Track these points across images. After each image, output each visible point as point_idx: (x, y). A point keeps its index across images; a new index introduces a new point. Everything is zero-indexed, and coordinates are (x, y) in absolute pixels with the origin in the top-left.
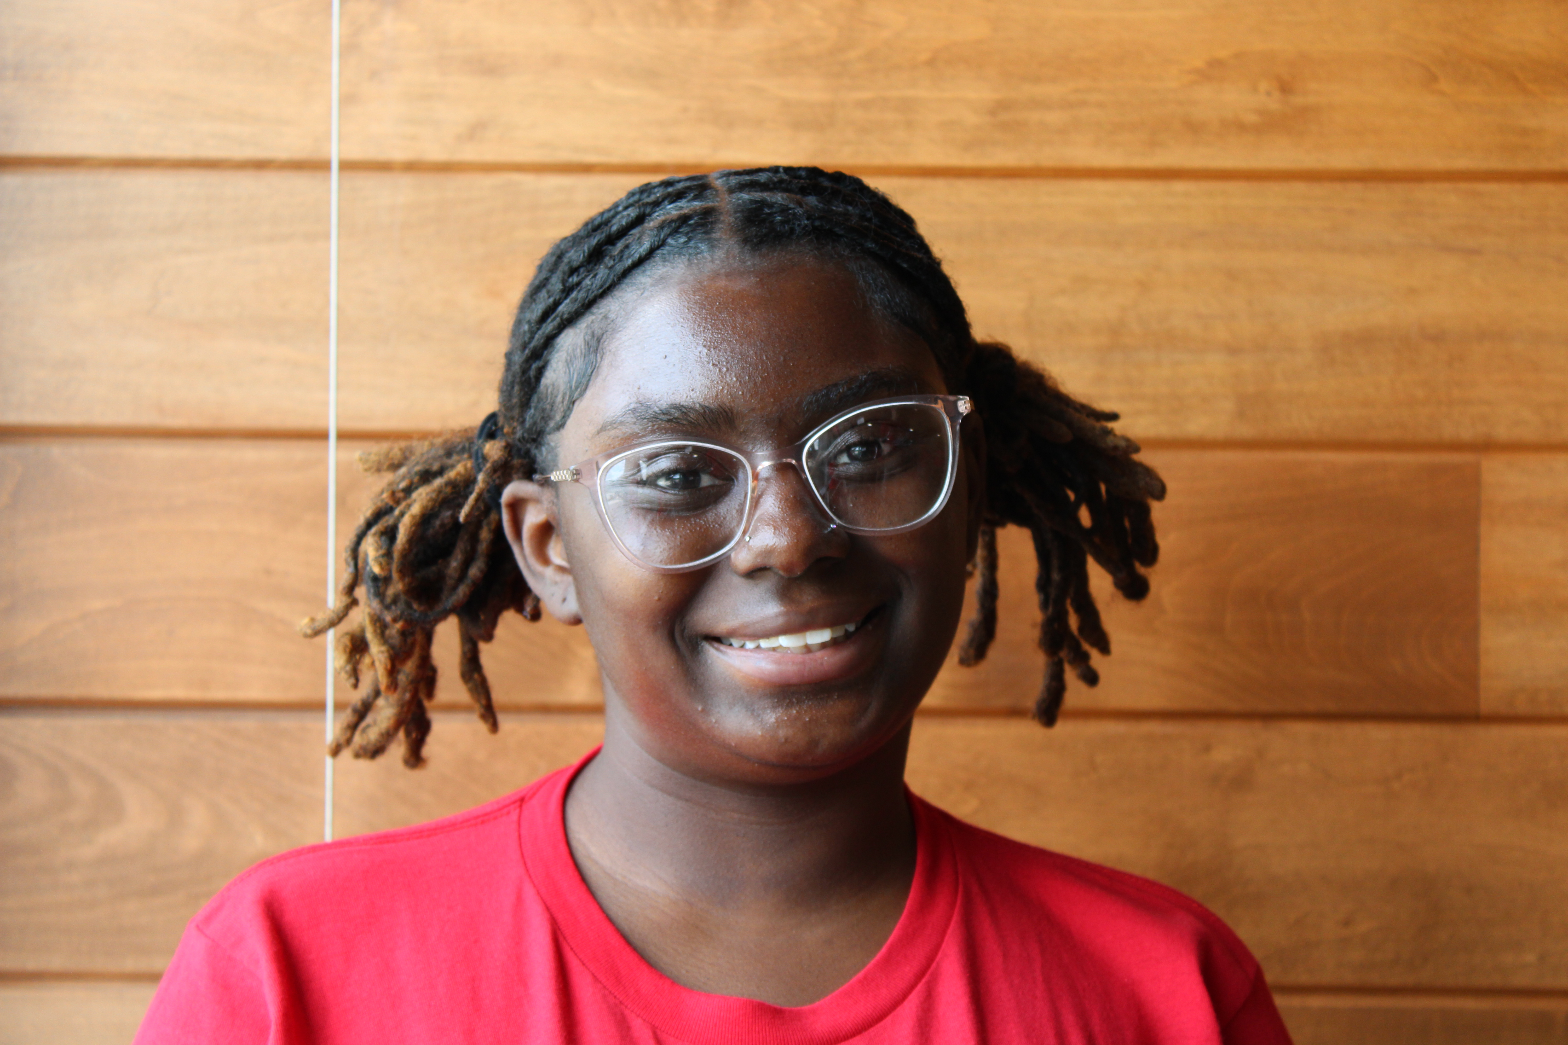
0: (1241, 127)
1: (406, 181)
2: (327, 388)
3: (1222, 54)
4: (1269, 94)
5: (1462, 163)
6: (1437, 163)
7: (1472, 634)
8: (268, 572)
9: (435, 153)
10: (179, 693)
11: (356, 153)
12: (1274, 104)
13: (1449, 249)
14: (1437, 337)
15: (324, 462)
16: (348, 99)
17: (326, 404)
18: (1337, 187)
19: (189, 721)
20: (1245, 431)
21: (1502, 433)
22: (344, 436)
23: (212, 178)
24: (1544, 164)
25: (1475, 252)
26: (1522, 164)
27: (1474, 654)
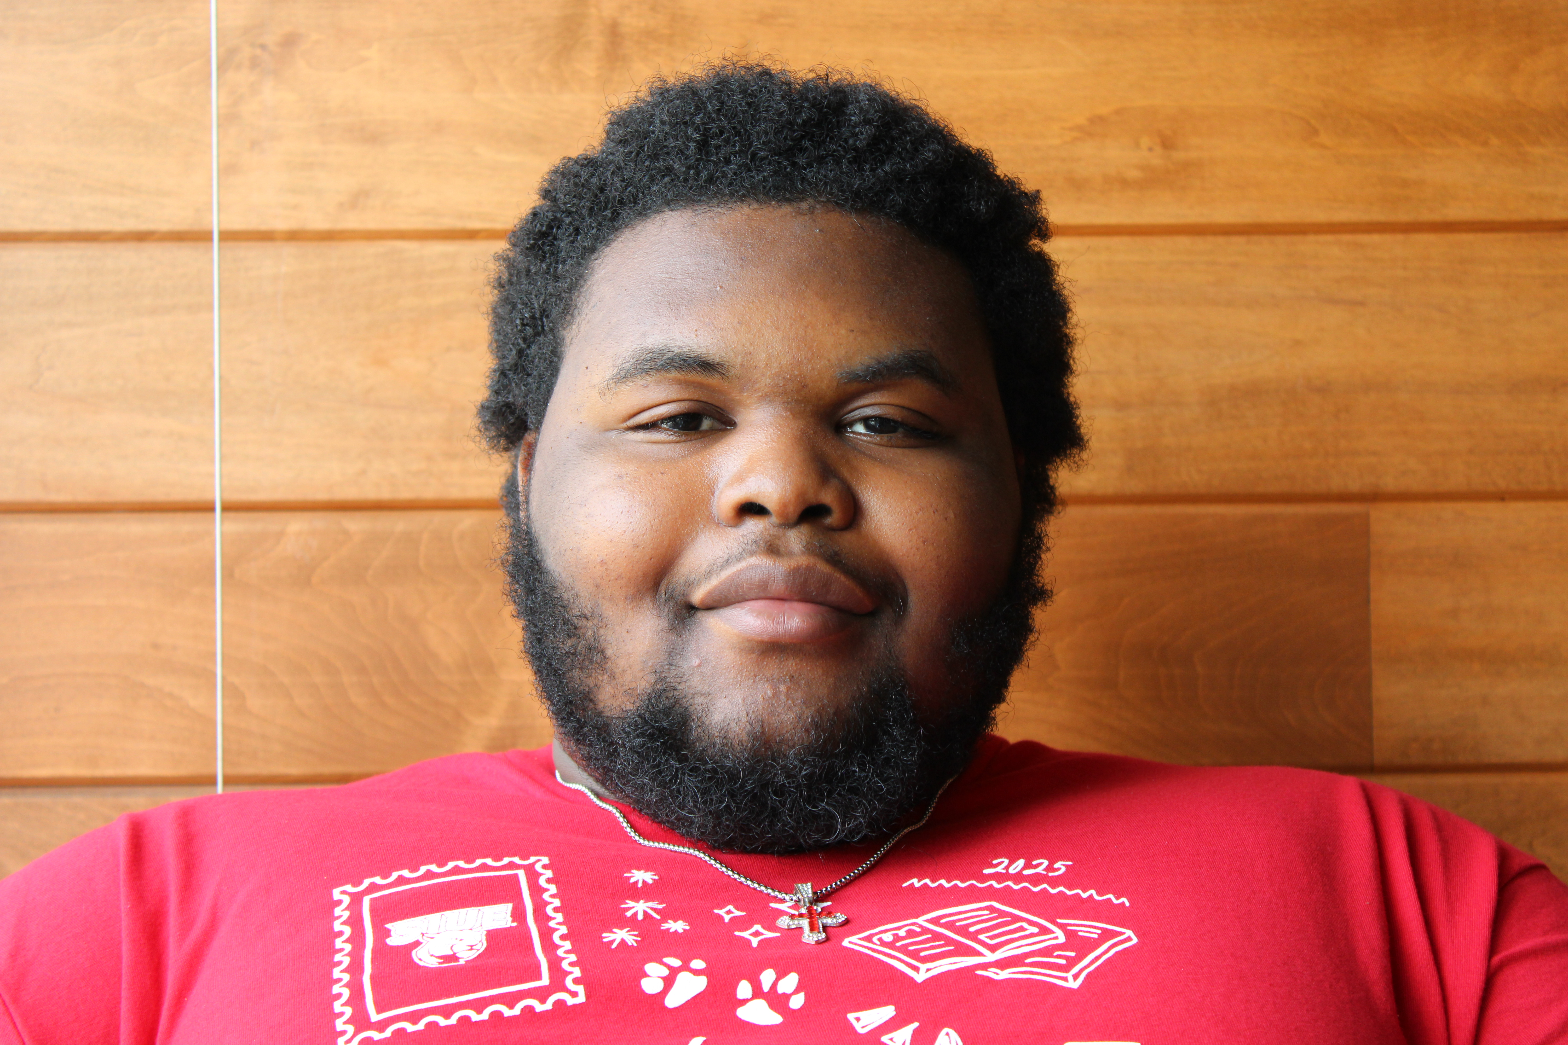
0: (1124, 183)
1: (289, 250)
2: (213, 460)
3: (1103, 110)
4: (1150, 149)
5: (1343, 216)
6: (1320, 216)
7: (1366, 684)
8: (156, 646)
9: (318, 222)
10: (68, 771)
11: (237, 224)
12: (1156, 159)
13: (1333, 301)
14: (1323, 389)
15: (212, 534)
16: (228, 170)
17: (213, 476)
18: (1221, 240)
19: (78, 798)
20: (1135, 486)
21: (1390, 483)
22: (228, 508)
23: (93, 250)
24: (1426, 216)
25: (1362, 304)
26: (1403, 216)
27: (1366, 703)
